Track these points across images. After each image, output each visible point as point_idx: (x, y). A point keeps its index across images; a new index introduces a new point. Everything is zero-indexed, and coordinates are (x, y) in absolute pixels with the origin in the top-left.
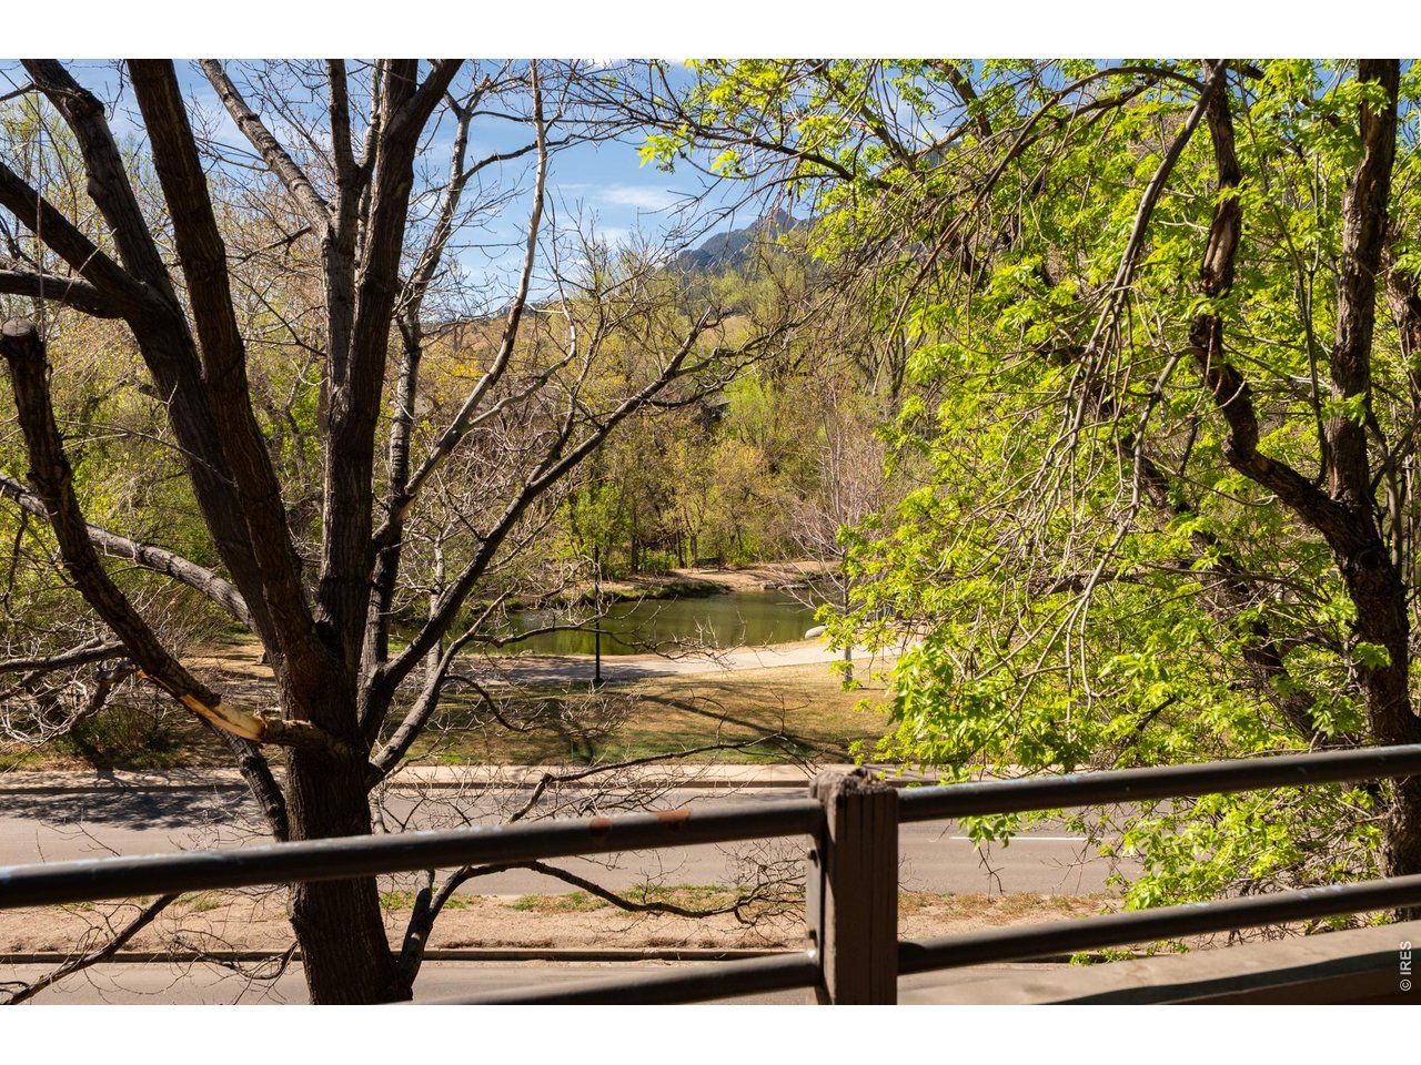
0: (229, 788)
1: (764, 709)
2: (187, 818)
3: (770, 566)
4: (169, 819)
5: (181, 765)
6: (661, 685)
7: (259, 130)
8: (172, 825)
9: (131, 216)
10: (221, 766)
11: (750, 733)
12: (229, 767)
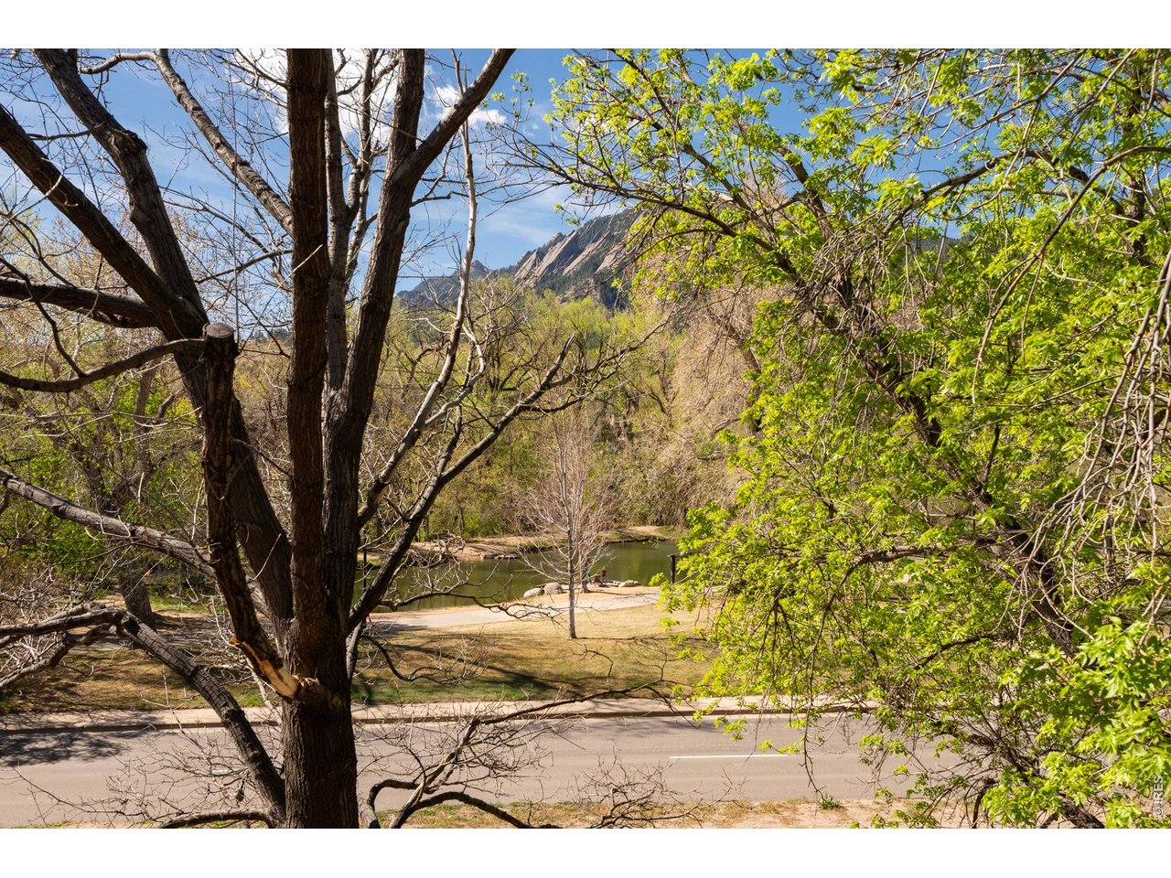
0: (59, 731)
1: (508, 656)
2: (25, 758)
3: (487, 540)
4: (9, 758)
5: (15, 712)
6: (421, 637)
7: (252, 175)
8: (13, 764)
9: (170, 240)
10: (51, 712)
11: (498, 675)
12: (58, 712)
